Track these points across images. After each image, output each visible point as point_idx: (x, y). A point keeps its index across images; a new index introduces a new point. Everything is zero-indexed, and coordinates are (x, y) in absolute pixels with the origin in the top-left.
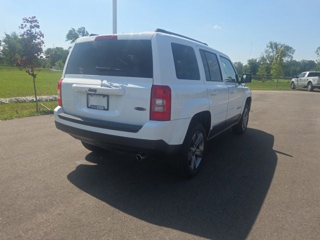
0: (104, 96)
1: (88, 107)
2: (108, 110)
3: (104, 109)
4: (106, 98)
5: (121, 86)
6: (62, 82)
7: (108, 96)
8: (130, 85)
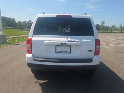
0: (68, 46)
1: (56, 53)
2: (70, 53)
3: (68, 53)
4: (70, 47)
5: (80, 41)
6: (32, 40)
7: (70, 46)
8: (84, 40)
